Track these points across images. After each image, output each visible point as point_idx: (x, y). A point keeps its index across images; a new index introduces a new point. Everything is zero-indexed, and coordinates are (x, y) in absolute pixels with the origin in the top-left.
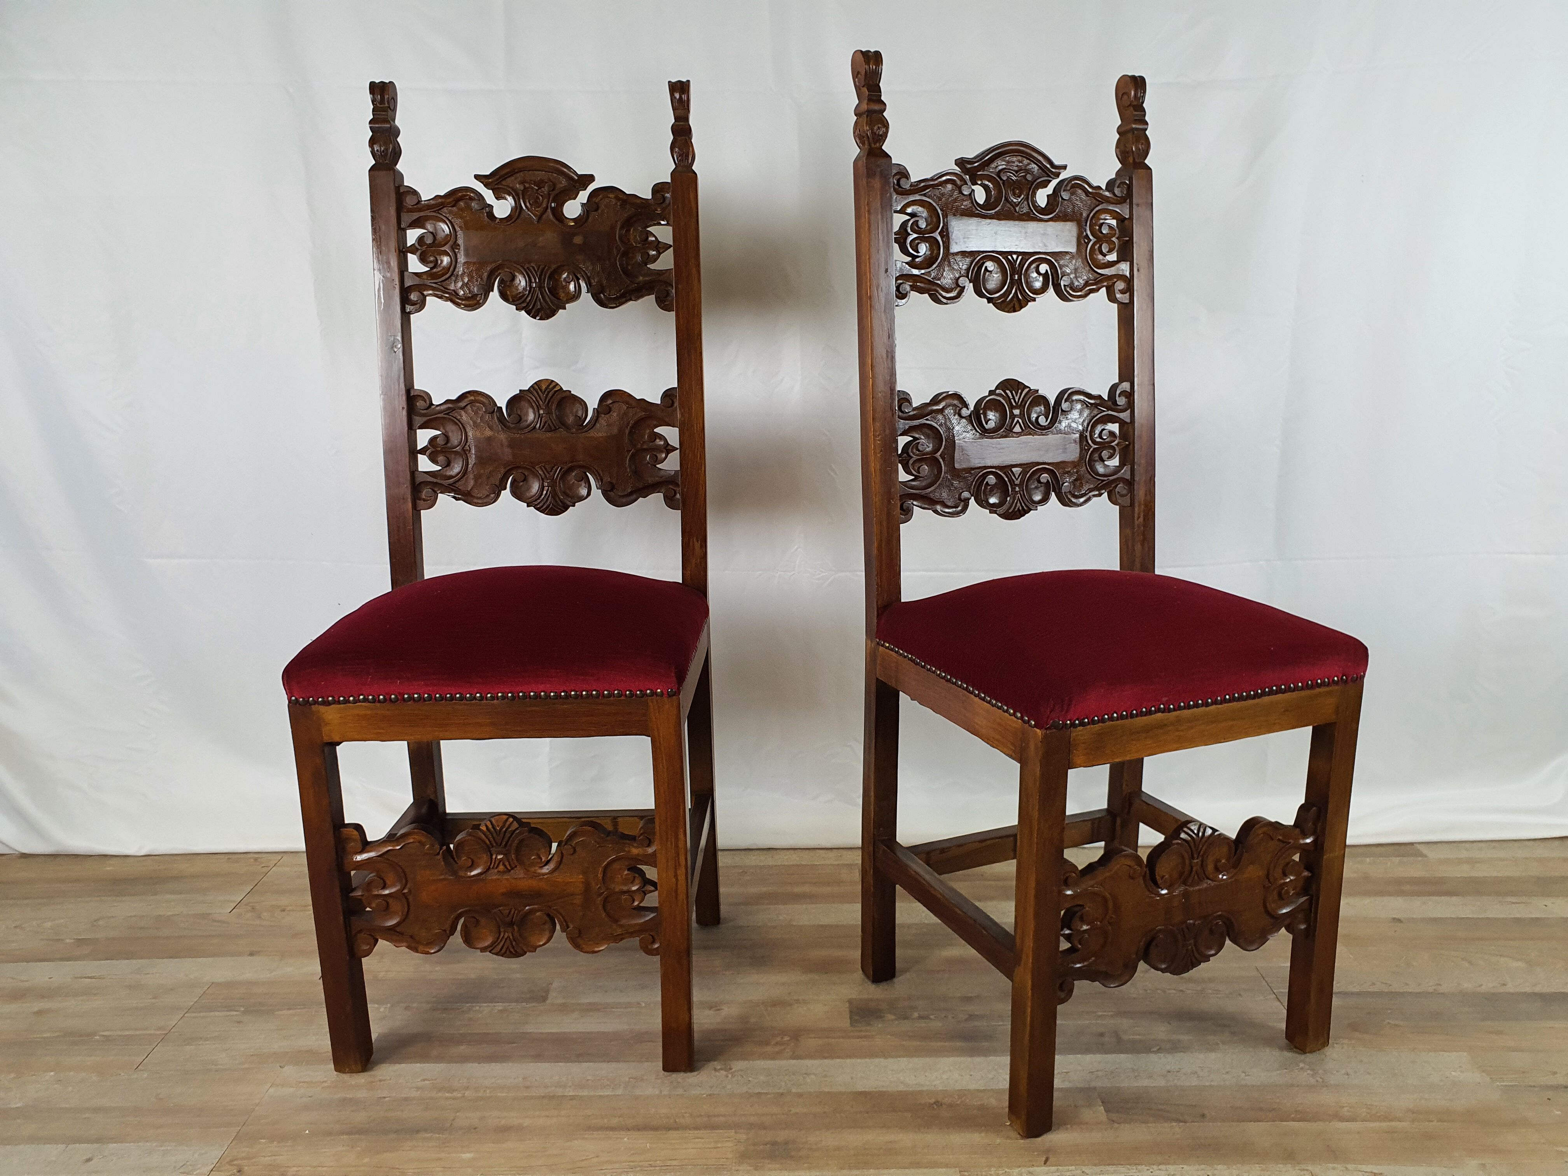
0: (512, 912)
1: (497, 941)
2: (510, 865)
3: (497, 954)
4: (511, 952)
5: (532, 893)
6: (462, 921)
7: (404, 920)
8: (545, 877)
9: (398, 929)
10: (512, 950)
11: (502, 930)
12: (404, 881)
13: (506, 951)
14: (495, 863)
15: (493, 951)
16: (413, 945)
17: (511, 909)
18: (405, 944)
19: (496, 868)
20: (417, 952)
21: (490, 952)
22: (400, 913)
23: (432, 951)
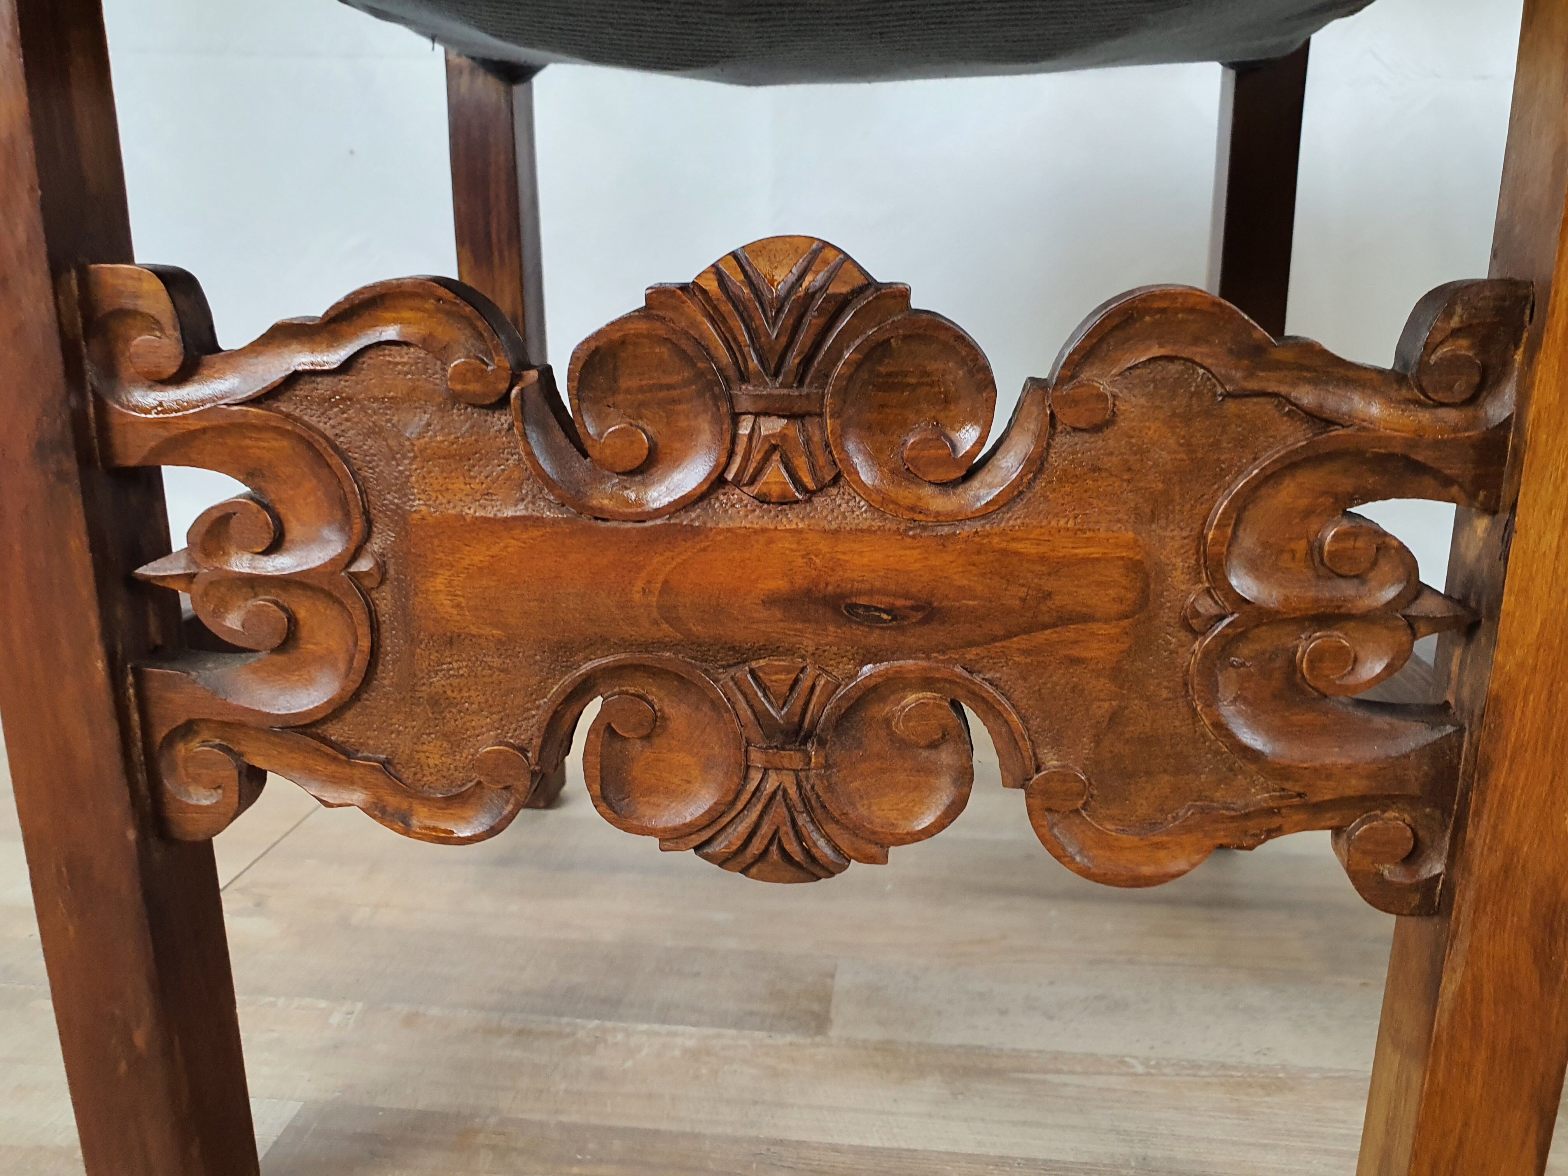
0: (805, 683)
1: (733, 802)
2: (813, 470)
3: (724, 862)
4: (785, 855)
5: (900, 602)
6: (592, 710)
7: (356, 696)
8: (967, 529)
9: (335, 732)
10: (793, 847)
11: (757, 758)
12: (358, 524)
13: (766, 851)
14: (746, 459)
15: (709, 850)
16: (393, 801)
17: (803, 670)
18: (358, 796)
19: (752, 482)
20: (407, 831)
21: (697, 849)
22: (342, 666)
23: (467, 833)
